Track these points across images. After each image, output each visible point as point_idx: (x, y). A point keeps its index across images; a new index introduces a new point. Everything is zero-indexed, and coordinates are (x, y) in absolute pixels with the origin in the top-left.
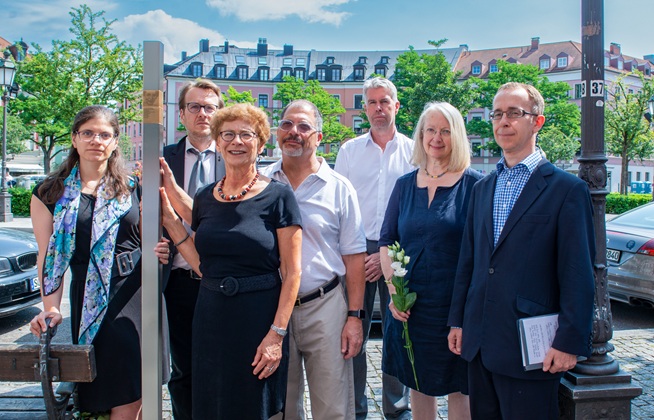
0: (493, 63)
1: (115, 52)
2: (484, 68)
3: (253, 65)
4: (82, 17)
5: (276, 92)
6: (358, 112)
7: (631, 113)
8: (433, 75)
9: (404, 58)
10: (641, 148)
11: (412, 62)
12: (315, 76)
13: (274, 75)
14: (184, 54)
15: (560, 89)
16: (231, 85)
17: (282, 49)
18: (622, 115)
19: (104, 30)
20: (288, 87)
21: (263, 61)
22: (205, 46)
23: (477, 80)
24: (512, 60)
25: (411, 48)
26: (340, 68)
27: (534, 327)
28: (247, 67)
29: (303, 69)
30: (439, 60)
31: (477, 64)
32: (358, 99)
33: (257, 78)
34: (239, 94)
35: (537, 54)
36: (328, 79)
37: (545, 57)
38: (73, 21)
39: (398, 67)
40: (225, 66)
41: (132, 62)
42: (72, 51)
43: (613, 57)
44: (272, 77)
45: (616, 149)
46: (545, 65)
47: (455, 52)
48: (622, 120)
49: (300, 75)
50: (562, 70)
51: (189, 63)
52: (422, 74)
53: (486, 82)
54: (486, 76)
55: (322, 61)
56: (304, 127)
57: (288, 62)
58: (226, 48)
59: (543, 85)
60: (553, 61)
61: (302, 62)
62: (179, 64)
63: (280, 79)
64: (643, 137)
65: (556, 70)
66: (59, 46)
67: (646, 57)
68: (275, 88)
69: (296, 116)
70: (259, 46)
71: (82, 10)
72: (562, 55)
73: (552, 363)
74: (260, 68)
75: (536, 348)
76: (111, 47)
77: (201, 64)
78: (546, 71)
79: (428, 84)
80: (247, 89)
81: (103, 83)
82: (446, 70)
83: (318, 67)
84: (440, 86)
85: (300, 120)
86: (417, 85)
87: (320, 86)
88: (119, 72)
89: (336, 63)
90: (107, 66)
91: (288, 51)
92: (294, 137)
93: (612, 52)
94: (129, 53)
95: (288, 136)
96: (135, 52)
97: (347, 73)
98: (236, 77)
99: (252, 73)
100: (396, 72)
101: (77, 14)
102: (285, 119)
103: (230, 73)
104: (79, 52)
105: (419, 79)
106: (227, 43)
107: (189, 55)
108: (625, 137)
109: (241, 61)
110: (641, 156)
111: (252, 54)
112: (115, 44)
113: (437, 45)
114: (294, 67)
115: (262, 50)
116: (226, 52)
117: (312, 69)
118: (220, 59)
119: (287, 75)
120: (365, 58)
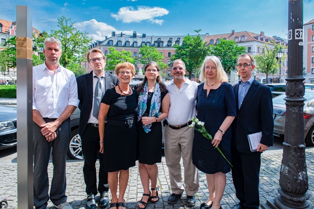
0: (218, 39)
1: (76, 35)
2: (215, 42)
3: (131, 41)
4: (62, 21)
5: (140, 51)
6: (169, 58)
7: (270, 57)
8: (196, 43)
9: (186, 38)
10: (272, 70)
11: (189, 40)
12: (154, 45)
13: (139, 44)
14: (106, 37)
15: (242, 49)
16: (123, 48)
17: (142, 35)
18: (266, 58)
19: (71, 26)
20: (144, 49)
21: (135, 40)
22: (114, 34)
23: (212, 46)
24: (225, 39)
25: (188, 34)
26: (163, 42)
27: (253, 137)
28: (129, 42)
29: (149, 43)
30: (198, 37)
31: (212, 40)
32: (169, 54)
33: (133, 46)
34: (126, 52)
35: (234, 36)
36: (159, 46)
37: (237, 37)
38: (59, 22)
39: (184, 41)
40: (121, 41)
41: (83, 39)
42: (59, 34)
43: (261, 37)
44: (138, 46)
45: (264, 71)
46: (237, 40)
47: (204, 36)
48: (266, 60)
49: (148, 44)
50: (243, 42)
51: (108, 40)
52: (192, 43)
53: (215, 47)
54: (215, 45)
55: (156, 40)
56: (181, 69)
57: (144, 40)
58: (122, 35)
59: (236, 48)
60: (240, 39)
61: (149, 40)
62: (104, 41)
63: (141, 46)
64: (274, 66)
65: (241, 42)
66: (54, 32)
67: (273, 37)
68: (139, 50)
69: (178, 65)
70: (134, 34)
71: (62, 18)
72: (243, 36)
73: (260, 149)
74: (134, 42)
75: (254, 144)
76: (74, 32)
77: (112, 41)
78: (237, 43)
79: (194, 47)
80: (129, 50)
81: (71, 47)
82: (201, 41)
83: (155, 42)
84: (199, 48)
85: (179, 67)
86: (190, 47)
87: (155, 49)
88: (77, 42)
89: (161, 40)
90: (72, 40)
91: (144, 36)
92: (178, 72)
93: (261, 35)
94: (81, 35)
95: (176, 72)
96: (84, 35)
97: (165, 44)
98: (125, 46)
99: (131, 44)
100: (183, 44)
101: (60, 20)
102: (174, 67)
103: (123, 44)
104: (62, 35)
105: (191, 45)
106: (122, 33)
107: (108, 37)
108: (268, 66)
109: (127, 40)
110: (273, 73)
111: (131, 37)
112: (76, 31)
113: (198, 32)
114: (146, 42)
115: (135, 36)
116: (122, 36)
117: (153, 43)
118: (119, 39)
119: (144, 44)
120: (172, 38)
